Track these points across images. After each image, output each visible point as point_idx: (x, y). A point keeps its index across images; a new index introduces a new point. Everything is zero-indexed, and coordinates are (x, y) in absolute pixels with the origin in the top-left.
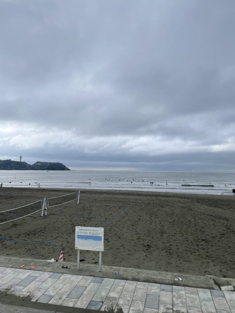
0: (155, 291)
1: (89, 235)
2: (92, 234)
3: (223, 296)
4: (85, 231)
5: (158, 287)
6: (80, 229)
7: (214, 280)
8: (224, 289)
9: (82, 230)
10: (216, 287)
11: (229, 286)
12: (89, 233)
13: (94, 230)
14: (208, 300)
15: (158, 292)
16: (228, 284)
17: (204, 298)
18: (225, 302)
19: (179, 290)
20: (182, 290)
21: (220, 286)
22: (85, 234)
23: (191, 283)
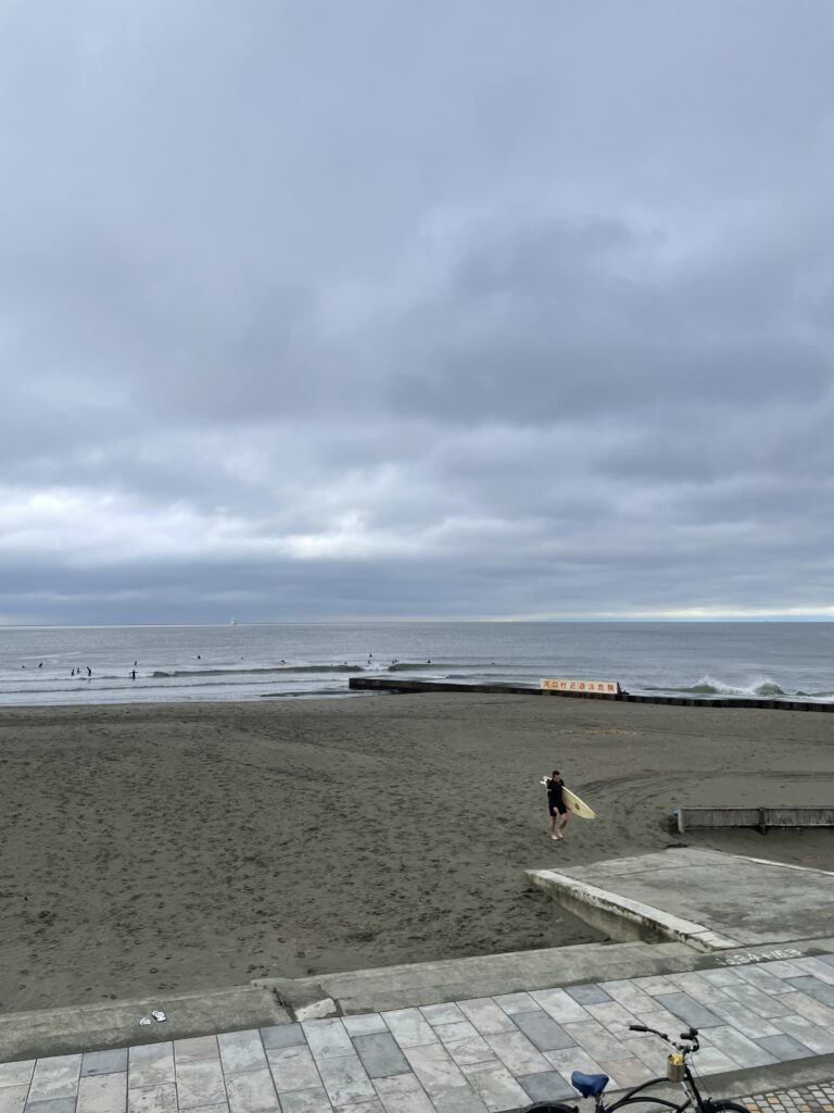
0: (59, 1085)
3: (299, 1044)
5: (73, 1067)
7: (275, 991)
8: (305, 1016)
10: (280, 1015)
11: (322, 1003)
14: (252, 1069)
15: (70, 1086)
16: (319, 994)
17: (237, 1067)
18: (307, 1061)
19: (152, 1058)
20: (161, 1056)
21: (294, 1008)
23: (196, 1023)
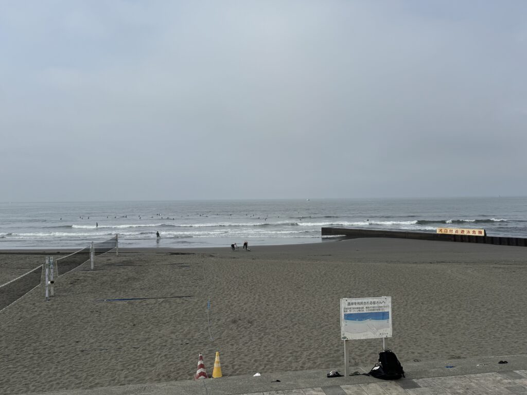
1: (365, 311)
2: (371, 309)
4: (357, 306)
6: (349, 304)
9: (352, 304)
12: (367, 308)
13: (374, 303)
22: (359, 311)
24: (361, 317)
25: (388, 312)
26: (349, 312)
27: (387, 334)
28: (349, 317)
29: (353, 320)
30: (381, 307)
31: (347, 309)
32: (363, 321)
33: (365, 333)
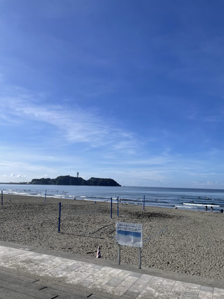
1: (128, 231)
2: (131, 229)
4: (124, 227)
6: (120, 225)
9: (122, 225)
12: (129, 228)
13: (133, 227)
22: (125, 229)
24: (126, 233)
25: (140, 233)
26: (119, 230)
27: (140, 245)
28: (120, 232)
29: (122, 234)
30: (137, 229)
31: (119, 227)
32: (127, 236)
33: (128, 243)
